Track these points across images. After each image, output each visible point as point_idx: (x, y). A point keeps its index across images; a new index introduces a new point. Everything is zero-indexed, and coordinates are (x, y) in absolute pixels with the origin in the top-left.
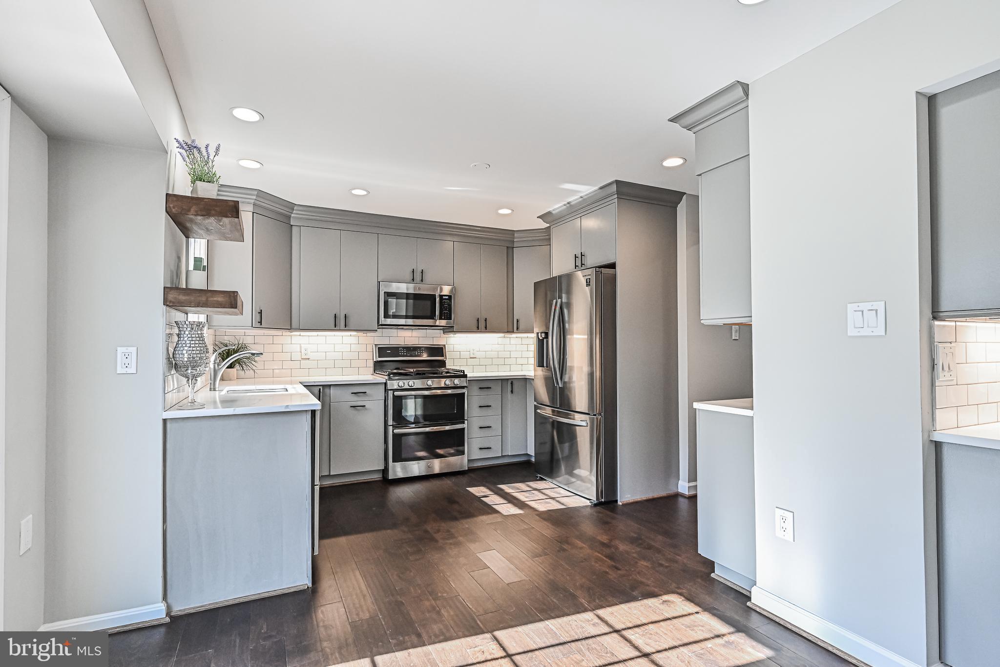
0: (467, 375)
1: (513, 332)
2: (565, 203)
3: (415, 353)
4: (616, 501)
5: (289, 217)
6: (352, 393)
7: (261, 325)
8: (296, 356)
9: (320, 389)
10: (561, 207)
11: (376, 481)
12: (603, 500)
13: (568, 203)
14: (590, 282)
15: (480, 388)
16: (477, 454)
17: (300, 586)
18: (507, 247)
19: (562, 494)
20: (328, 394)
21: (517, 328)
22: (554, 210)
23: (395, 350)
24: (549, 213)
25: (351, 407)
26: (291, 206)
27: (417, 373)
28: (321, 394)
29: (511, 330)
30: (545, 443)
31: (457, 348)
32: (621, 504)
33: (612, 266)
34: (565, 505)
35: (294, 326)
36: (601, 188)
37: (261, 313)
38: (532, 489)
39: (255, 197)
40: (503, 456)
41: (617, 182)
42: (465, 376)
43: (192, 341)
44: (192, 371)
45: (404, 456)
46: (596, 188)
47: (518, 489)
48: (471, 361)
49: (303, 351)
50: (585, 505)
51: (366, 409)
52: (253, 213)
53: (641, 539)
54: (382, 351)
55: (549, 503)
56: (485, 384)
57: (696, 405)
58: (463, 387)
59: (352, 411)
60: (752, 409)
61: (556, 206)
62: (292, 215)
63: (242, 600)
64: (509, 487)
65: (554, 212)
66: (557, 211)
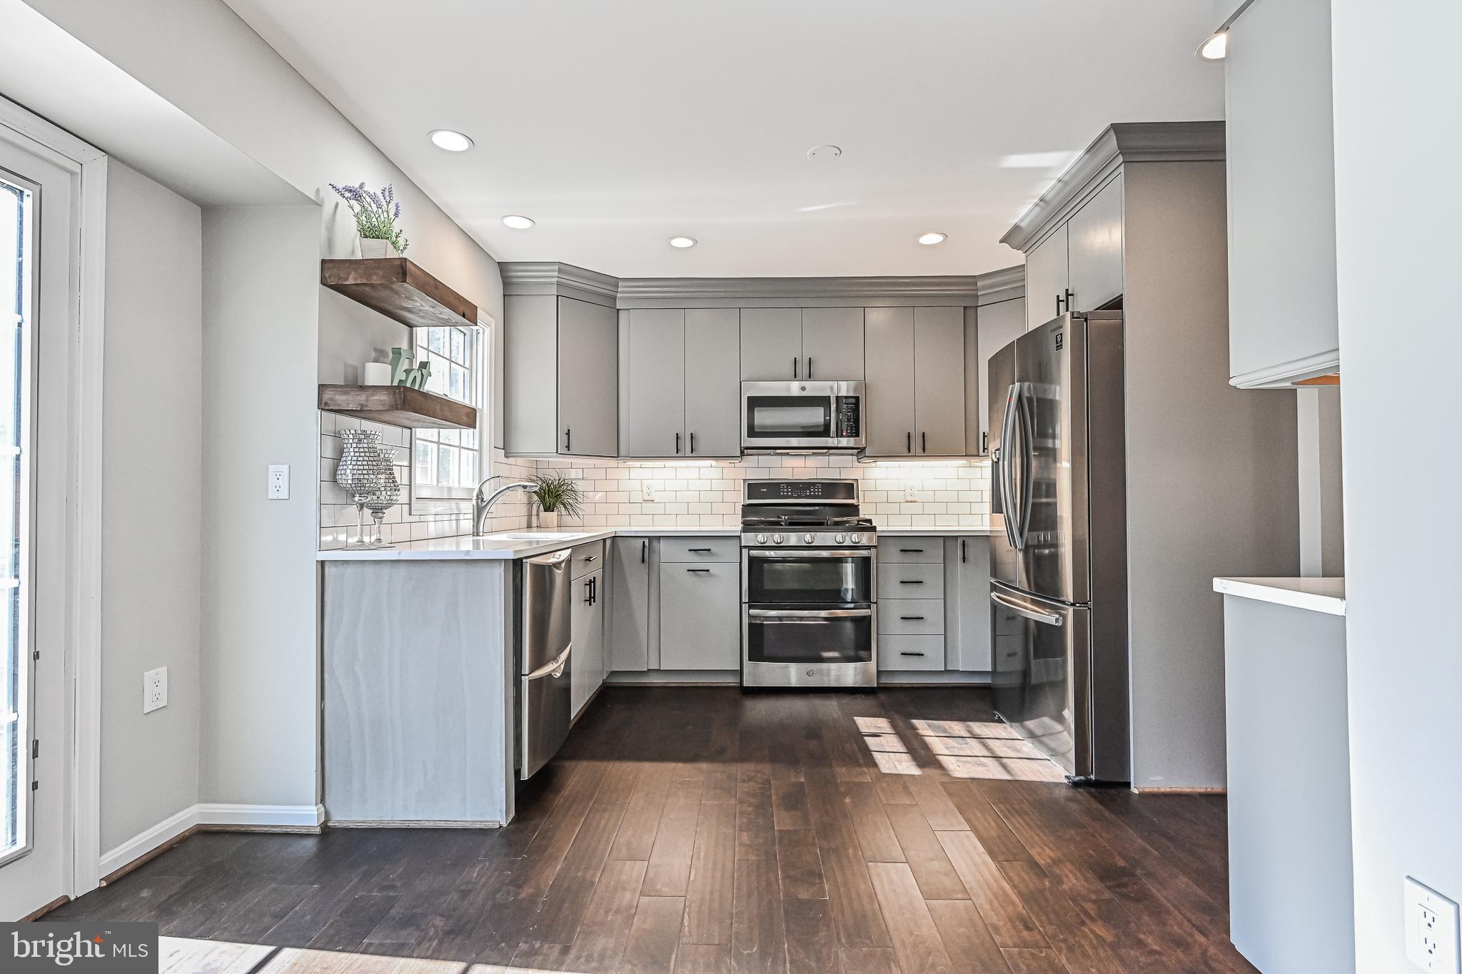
0: (875, 527)
1: (978, 456)
2: (1036, 200)
3: (806, 493)
4: (1128, 785)
5: (614, 298)
6: (690, 550)
7: (569, 450)
8: (637, 497)
9: (644, 542)
10: (1031, 211)
11: (731, 687)
12: (1093, 777)
13: (1042, 200)
14: (1061, 341)
15: (901, 550)
16: (895, 662)
17: (489, 822)
18: (965, 307)
19: (1024, 752)
20: (657, 550)
21: (984, 449)
22: (1022, 220)
23: (774, 488)
24: (1016, 228)
25: (688, 570)
26: (615, 282)
27: (789, 523)
28: (647, 550)
29: (973, 450)
30: (1015, 654)
31: (882, 485)
32: (1136, 791)
33: (1117, 304)
34: (1012, 775)
35: (622, 452)
36: (1089, 151)
37: (568, 434)
38: (969, 735)
39: (556, 274)
40: (947, 672)
41: (1116, 128)
42: (873, 529)
43: (360, 456)
44: (360, 498)
45: (766, 652)
46: (1080, 153)
47: (945, 731)
48: (907, 508)
49: (645, 489)
50: (1055, 781)
51: (712, 575)
52: (558, 296)
53: (1132, 875)
54: (753, 489)
55: (983, 765)
56: (912, 545)
57: (1220, 585)
58: (868, 548)
59: (691, 578)
60: (1343, 597)
61: (1023, 212)
62: (618, 295)
63: (412, 825)
64: (929, 726)
65: (1023, 225)
66: (1027, 221)
